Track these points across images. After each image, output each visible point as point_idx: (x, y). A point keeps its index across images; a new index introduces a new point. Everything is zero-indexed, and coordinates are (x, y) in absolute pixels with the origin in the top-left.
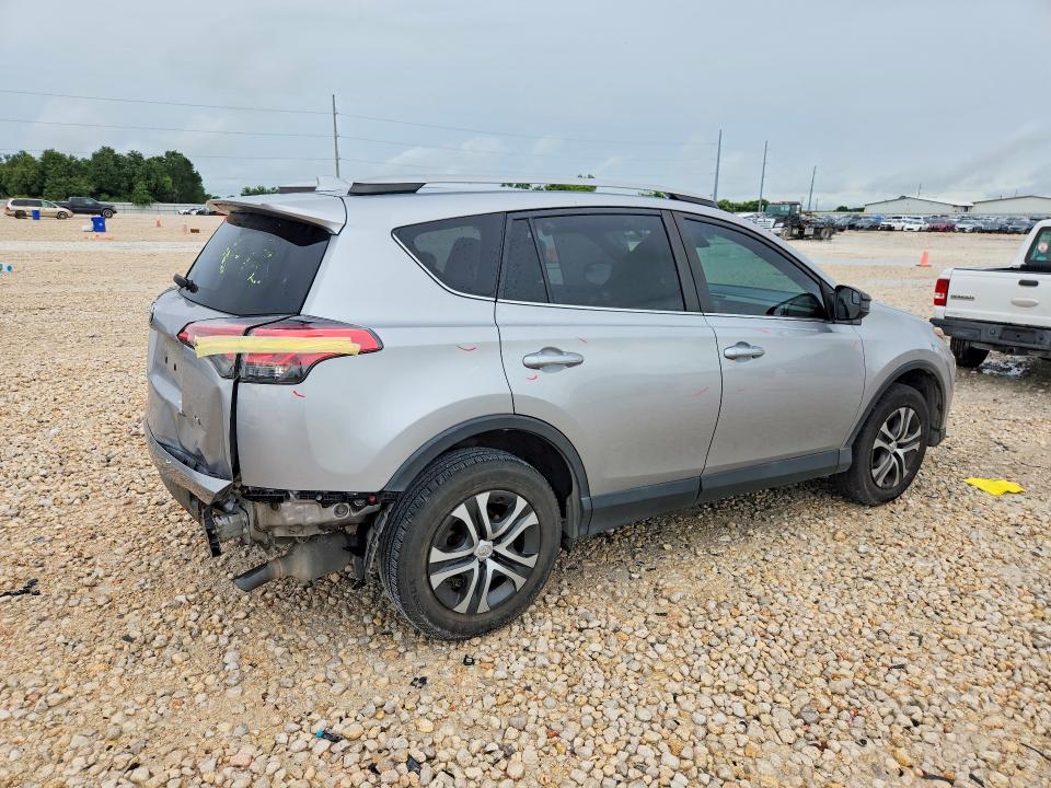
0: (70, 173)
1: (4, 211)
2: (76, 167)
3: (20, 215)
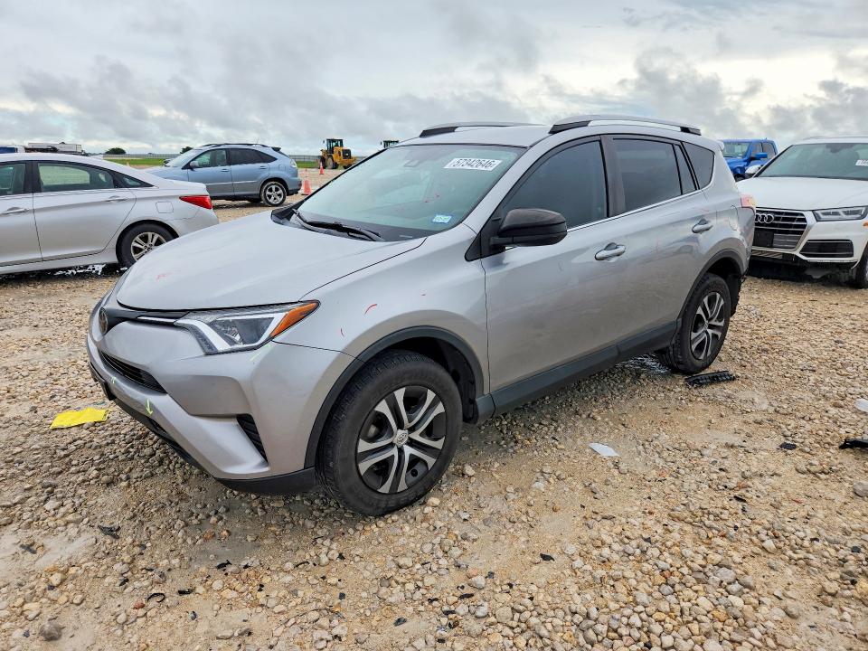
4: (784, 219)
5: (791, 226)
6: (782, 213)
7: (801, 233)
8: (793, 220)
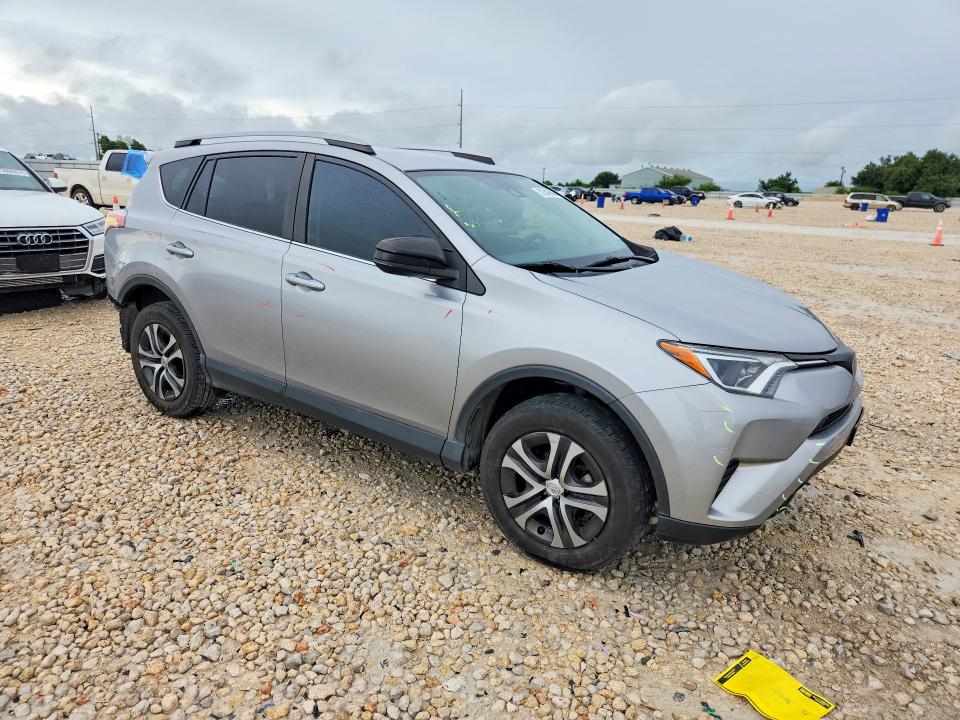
0: (945, 171)
1: (843, 203)
2: (954, 164)
3: (854, 207)
4: (63, 237)
5: (72, 244)
6: (55, 231)
7: (86, 250)
8: (72, 237)
